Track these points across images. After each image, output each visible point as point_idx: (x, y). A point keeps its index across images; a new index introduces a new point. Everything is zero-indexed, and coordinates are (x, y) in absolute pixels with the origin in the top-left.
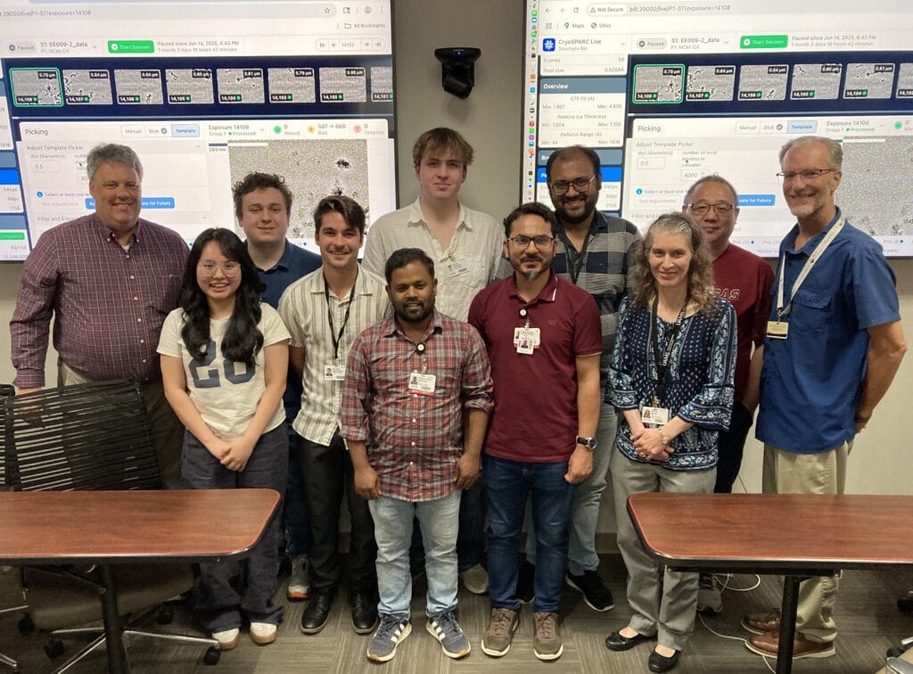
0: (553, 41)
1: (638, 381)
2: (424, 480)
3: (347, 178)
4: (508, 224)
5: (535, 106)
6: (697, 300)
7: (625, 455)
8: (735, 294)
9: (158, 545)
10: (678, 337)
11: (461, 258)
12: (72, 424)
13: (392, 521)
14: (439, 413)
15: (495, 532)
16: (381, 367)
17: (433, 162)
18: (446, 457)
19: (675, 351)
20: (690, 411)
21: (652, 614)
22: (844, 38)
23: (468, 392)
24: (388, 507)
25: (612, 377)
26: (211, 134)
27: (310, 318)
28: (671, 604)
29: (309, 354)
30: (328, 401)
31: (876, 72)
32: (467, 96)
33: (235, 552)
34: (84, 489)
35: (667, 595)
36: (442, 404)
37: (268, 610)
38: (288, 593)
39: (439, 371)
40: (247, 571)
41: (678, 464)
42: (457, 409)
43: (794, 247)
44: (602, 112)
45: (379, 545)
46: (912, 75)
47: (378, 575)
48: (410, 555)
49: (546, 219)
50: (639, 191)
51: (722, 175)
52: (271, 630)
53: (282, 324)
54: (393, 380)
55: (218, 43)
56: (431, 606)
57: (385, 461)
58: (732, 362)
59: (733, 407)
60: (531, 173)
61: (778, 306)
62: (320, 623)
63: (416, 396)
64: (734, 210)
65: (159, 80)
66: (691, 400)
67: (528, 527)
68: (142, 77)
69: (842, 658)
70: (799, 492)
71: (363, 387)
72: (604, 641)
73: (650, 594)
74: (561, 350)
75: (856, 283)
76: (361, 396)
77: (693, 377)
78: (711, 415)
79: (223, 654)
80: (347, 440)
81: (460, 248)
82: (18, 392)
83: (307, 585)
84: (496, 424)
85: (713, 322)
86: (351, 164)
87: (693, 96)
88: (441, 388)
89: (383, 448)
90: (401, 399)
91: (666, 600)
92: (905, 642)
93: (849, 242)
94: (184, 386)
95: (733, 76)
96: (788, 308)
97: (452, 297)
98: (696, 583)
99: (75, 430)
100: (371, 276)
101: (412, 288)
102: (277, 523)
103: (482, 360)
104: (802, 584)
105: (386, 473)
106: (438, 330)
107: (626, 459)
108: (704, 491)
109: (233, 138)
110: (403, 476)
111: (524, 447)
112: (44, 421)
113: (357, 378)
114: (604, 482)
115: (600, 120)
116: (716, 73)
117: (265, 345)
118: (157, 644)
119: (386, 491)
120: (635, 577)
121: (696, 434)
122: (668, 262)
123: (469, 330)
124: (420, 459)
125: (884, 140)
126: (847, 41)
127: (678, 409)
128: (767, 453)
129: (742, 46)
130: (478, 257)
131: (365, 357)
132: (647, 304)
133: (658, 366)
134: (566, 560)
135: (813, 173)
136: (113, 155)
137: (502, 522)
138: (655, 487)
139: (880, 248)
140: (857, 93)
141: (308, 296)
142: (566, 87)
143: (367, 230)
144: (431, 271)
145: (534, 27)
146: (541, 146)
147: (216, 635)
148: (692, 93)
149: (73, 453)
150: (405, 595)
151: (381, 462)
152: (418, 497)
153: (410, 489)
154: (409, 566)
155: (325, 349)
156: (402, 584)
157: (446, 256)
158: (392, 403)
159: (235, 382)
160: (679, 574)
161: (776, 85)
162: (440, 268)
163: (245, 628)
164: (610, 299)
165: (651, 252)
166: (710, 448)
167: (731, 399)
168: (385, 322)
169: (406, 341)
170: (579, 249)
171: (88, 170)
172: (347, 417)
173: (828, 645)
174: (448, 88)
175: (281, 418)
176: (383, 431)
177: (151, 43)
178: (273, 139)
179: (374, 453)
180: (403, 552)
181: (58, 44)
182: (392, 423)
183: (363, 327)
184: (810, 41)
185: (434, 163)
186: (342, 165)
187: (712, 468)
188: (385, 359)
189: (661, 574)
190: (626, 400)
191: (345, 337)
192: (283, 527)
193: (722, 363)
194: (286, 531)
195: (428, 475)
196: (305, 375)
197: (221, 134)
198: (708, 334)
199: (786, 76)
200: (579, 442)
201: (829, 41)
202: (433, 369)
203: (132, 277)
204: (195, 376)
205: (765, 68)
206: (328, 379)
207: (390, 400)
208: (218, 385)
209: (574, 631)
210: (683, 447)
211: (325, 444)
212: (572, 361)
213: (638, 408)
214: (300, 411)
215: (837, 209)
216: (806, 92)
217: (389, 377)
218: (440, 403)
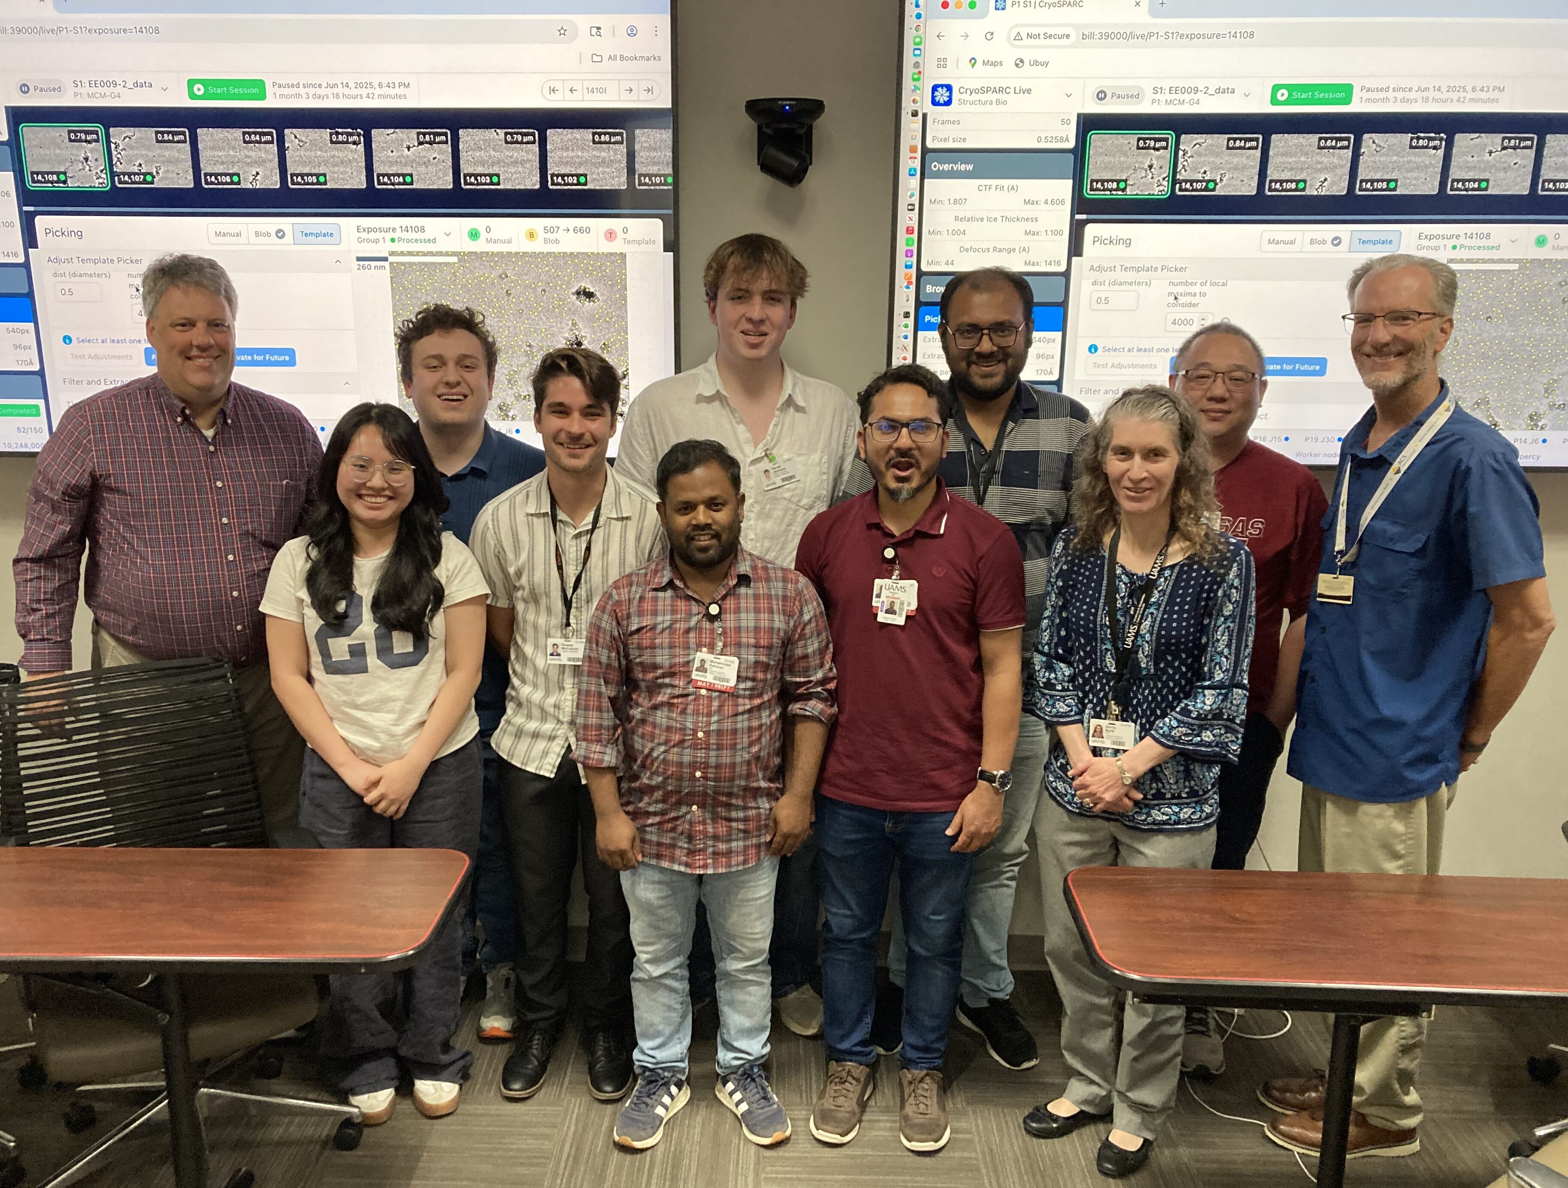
0: (949, 88)
1: (1082, 673)
2: (716, 838)
3: (591, 319)
4: (865, 401)
5: (916, 200)
6: (1187, 537)
7: (1060, 805)
8: (1256, 527)
9: (259, 942)
10: (1153, 600)
11: (786, 457)
12: (115, 734)
13: (660, 907)
14: (742, 723)
15: (836, 930)
16: (646, 642)
17: (740, 294)
18: (755, 798)
19: (1147, 623)
20: (1172, 728)
21: (1105, 1078)
22: (1450, 89)
23: (793, 687)
24: (654, 882)
25: (1037, 668)
26: (360, 241)
27: (524, 556)
28: (1136, 1059)
29: (520, 617)
30: (551, 700)
31: (1504, 148)
32: (800, 181)
33: (391, 957)
34: (134, 845)
35: (1128, 1044)
36: (748, 707)
37: (445, 1058)
38: (479, 1030)
39: (743, 651)
40: (409, 992)
41: (1150, 819)
42: (773, 717)
43: (1365, 448)
44: (1028, 211)
45: (637, 949)
46: (1565, 154)
47: (635, 1001)
48: (690, 967)
49: (930, 393)
50: (1093, 349)
51: (1237, 321)
52: (450, 1092)
53: (477, 568)
54: (667, 663)
55: (376, 85)
56: (724, 1056)
57: (649, 804)
58: (1247, 646)
59: (1246, 724)
60: (907, 315)
61: (1337, 549)
62: (533, 1081)
63: (703, 692)
64: (1258, 381)
65: (274, 148)
66: (1173, 709)
67: (892, 921)
68: (245, 142)
69: (1431, 1156)
70: (1362, 869)
71: (614, 676)
72: (1021, 1121)
73: (1101, 1042)
74: (953, 619)
75: (1472, 509)
76: (609, 691)
77: (1177, 670)
78: (1207, 736)
79: (366, 1131)
80: (586, 767)
81: (785, 441)
82: (24, 677)
83: (511, 1016)
84: (839, 746)
85: (1215, 575)
86: (598, 294)
87: (1188, 186)
88: (747, 679)
89: (645, 781)
90: (678, 697)
91: (1127, 1053)
92: (1541, 1132)
93: (1462, 439)
94: (305, 672)
95: (1258, 153)
96: (1354, 550)
97: (769, 525)
98: (1180, 1023)
99: (119, 743)
100: (629, 486)
101: (701, 508)
102: (461, 911)
103: (818, 635)
104: (1364, 1029)
105: (652, 825)
106: (744, 580)
107: (1061, 810)
108: (1194, 865)
109: (398, 247)
110: (680, 829)
111: (889, 784)
112: (68, 727)
113: (604, 659)
114: (1025, 847)
115: (1030, 226)
116: (1228, 148)
117: (446, 604)
118: (253, 1112)
119: (651, 856)
120: (1073, 1013)
121: (1181, 768)
122: (1138, 468)
123: (797, 581)
124: (709, 801)
125: (1515, 266)
126: (1455, 96)
127: (1152, 724)
128: (1309, 800)
129: (1274, 101)
130: (816, 457)
131: (618, 623)
132: (1100, 542)
133: (1116, 649)
134: (957, 981)
135: (1406, 318)
136: (186, 273)
137: (848, 913)
138: (1110, 857)
139: (1515, 452)
140: (1472, 185)
141: (521, 517)
142: (970, 167)
143: (621, 408)
144: (736, 481)
145: (916, 65)
146: (924, 268)
147: (355, 1100)
148: (1186, 181)
149: (118, 782)
150: (680, 1035)
151: (641, 805)
152: (705, 866)
153: (691, 853)
154: (687, 987)
155: (549, 610)
156: (675, 1016)
157: (759, 453)
158: (662, 704)
159: (393, 666)
160: (1150, 1007)
161: (1332, 168)
162: (750, 475)
163: (405, 1090)
164: (1041, 531)
165: (1109, 453)
166: (1205, 793)
167: (1242, 709)
168: (653, 566)
169: (689, 598)
170: (989, 446)
171: (144, 299)
172: (586, 727)
173: (1407, 1136)
174: (767, 167)
175: (471, 729)
176: (646, 751)
177: (260, 84)
178: (467, 250)
179: (630, 791)
180: (678, 960)
181: (104, 84)
182: (663, 738)
183: (614, 576)
184: (1391, 95)
185: (741, 296)
186: (583, 297)
187: (1208, 826)
188: (653, 628)
189: (1120, 1006)
190: (1062, 707)
191: (582, 591)
192: (472, 915)
193: (1229, 646)
194: (478, 923)
195: (722, 829)
196: (513, 657)
197: (376, 241)
198: (1205, 595)
199: (1349, 153)
200: (981, 778)
201: (1425, 94)
202: (734, 646)
203: (219, 484)
204: (325, 653)
205: (1314, 138)
206: (554, 661)
207: (660, 698)
208: (365, 670)
209: (968, 1103)
210: (1158, 790)
211: (547, 775)
212: (972, 638)
213: (1081, 721)
214: (505, 717)
215: (1442, 383)
216: (1383, 181)
217: (659, 660)
218: (745, 704)
